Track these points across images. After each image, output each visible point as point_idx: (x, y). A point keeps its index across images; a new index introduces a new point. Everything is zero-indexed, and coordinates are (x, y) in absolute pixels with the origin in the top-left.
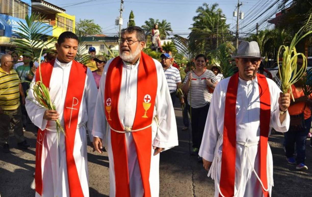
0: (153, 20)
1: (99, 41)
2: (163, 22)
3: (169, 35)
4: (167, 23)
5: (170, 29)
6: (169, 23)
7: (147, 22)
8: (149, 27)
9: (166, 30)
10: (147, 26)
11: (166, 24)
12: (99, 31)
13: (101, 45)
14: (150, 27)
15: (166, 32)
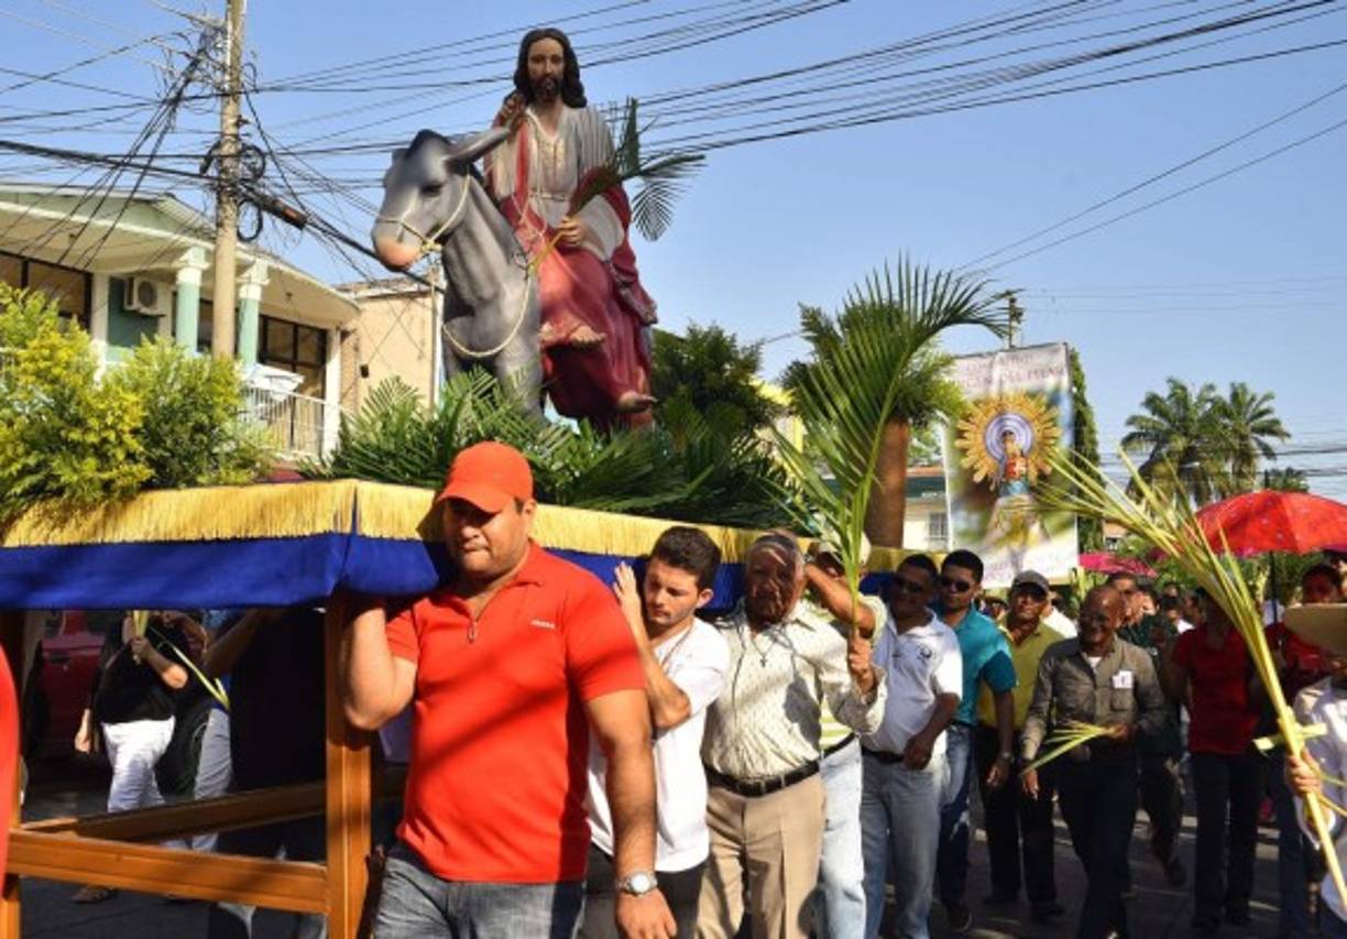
0: (1184, 389)
1: (924, 494)
2: (1235, 396)
3: (1269, 453)
4: (1259, 398)
5: (1275, 428)
6: (1268, 397)
7: (1152, 402)
8: (1166, 425)
9: (1254, 430)
10: (1156, 418)
11: (1254, 404)
12: (931, 450)
13: (934, 517)
14: (1169, 421)
15: (1254, 444)
